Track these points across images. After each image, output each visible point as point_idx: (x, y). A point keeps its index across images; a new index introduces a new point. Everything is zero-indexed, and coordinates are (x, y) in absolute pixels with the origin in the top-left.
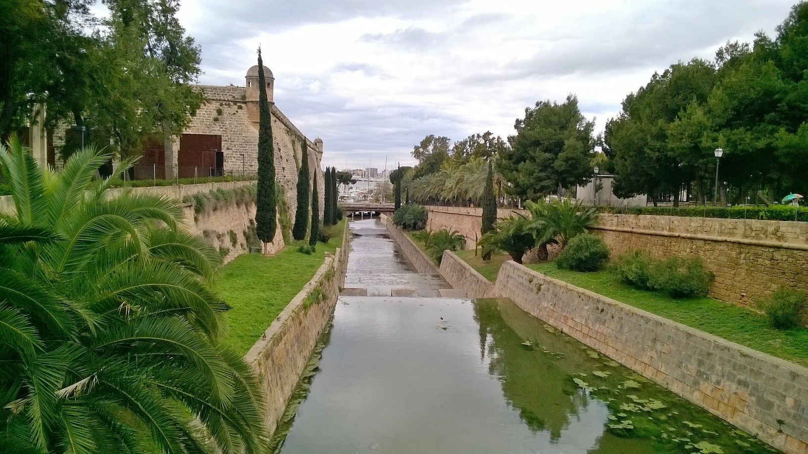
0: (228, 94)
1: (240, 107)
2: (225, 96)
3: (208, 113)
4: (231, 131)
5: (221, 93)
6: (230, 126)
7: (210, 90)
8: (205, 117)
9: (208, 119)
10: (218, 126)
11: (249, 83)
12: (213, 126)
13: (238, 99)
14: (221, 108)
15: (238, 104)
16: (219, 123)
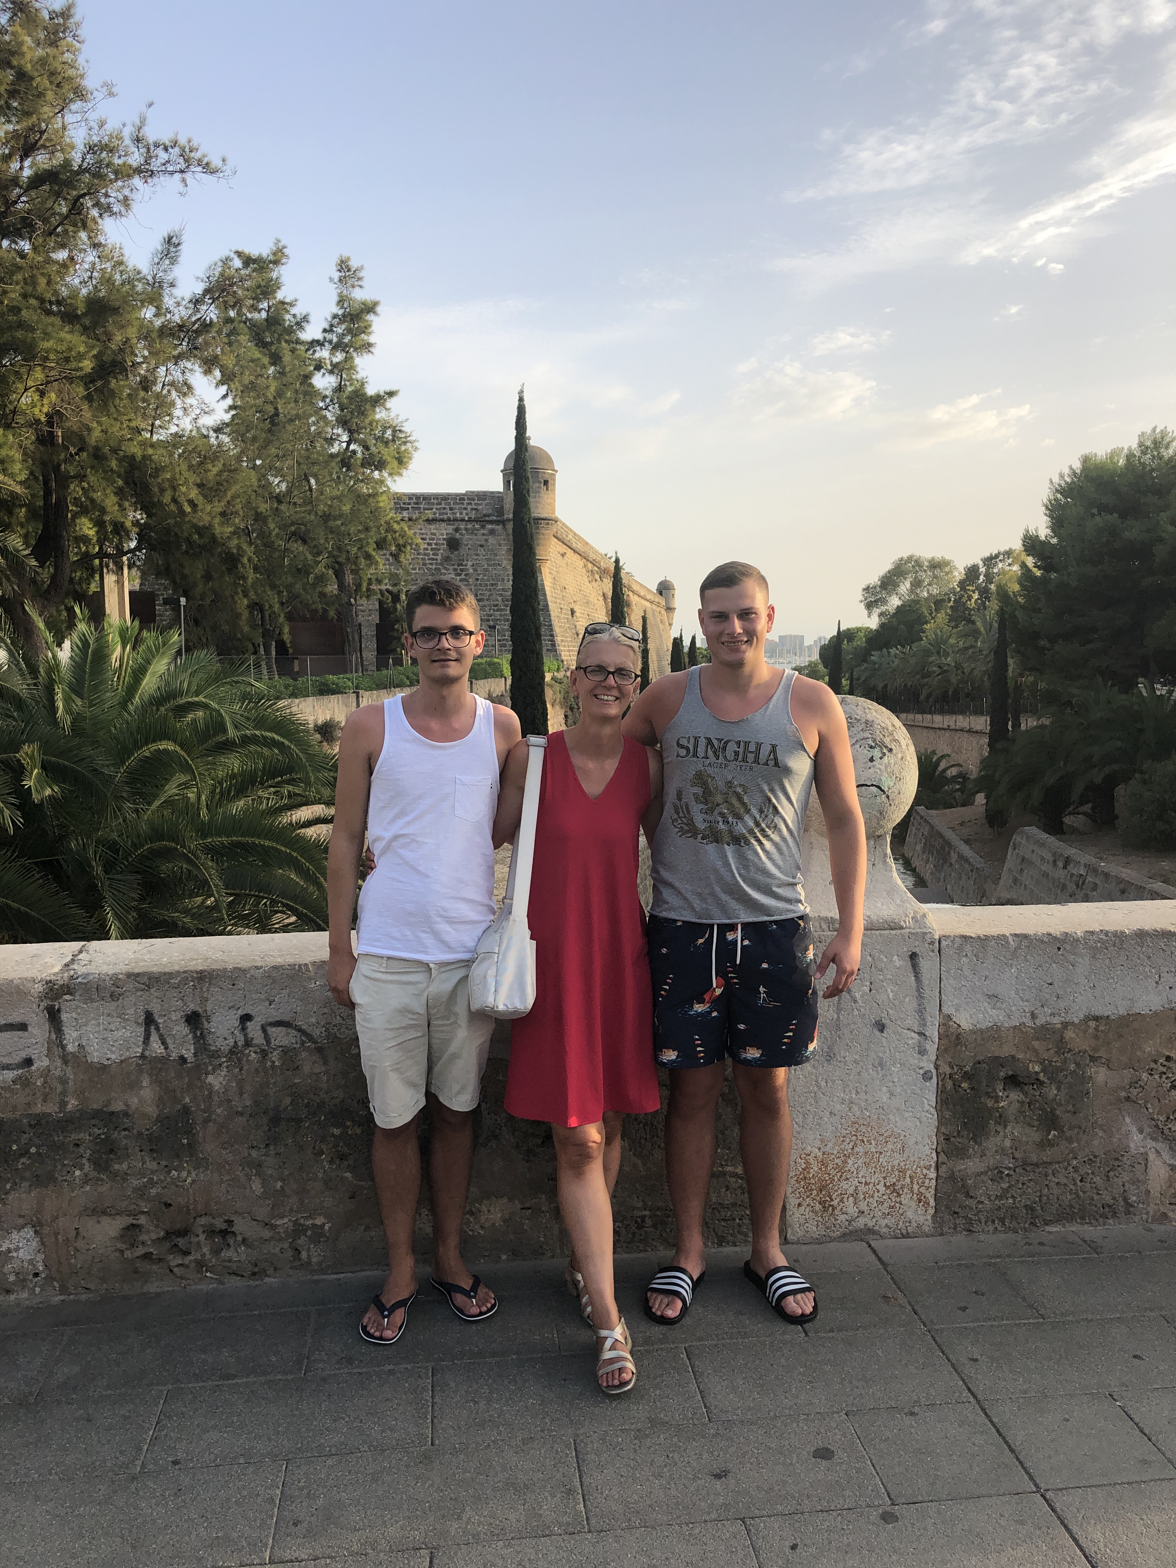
0: (469, 507)
1: (492, 532)
2: (464, 512)
3: (434, 546)
4: (477, 579)
5: (457, 507)
6: (475, 570)
7: (435, 501)
8: (428, 555)
9: (433, 559)
10: (451, 571)
11: (509, 482)
12: (443, 571)
13: (488, 516)
14: (458, 536)
15: (490, 526)
16: (454, 565)
